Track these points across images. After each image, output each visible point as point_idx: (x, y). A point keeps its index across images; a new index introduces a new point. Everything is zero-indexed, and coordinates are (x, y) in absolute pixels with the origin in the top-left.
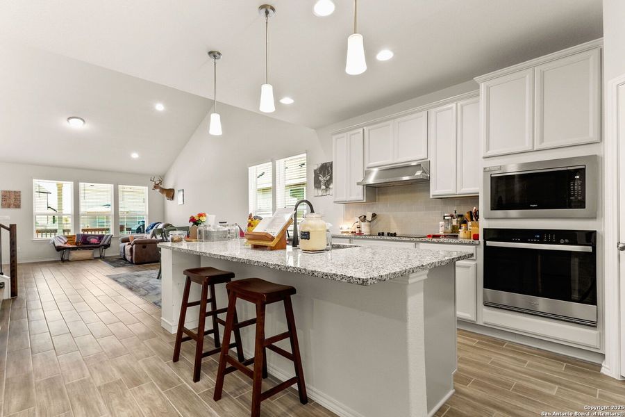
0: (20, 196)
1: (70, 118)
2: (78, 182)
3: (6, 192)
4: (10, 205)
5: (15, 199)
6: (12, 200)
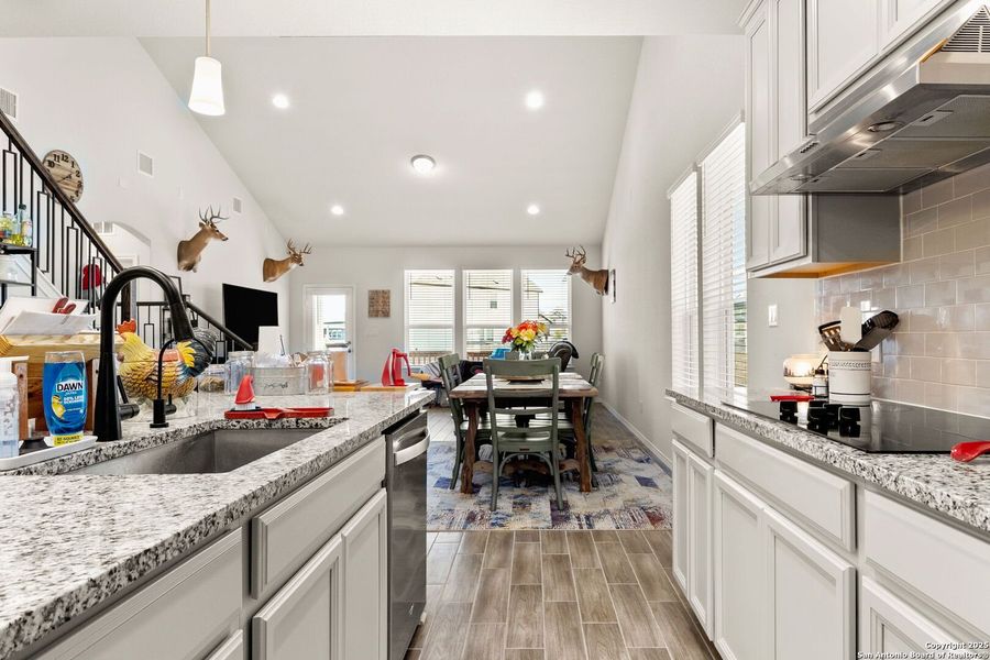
0: (388, 298)
1: (413, 159)
2: (461, 269)
3: (373, 291)
4: (378, 311)
5: (384, 302)
6: (379, 304)
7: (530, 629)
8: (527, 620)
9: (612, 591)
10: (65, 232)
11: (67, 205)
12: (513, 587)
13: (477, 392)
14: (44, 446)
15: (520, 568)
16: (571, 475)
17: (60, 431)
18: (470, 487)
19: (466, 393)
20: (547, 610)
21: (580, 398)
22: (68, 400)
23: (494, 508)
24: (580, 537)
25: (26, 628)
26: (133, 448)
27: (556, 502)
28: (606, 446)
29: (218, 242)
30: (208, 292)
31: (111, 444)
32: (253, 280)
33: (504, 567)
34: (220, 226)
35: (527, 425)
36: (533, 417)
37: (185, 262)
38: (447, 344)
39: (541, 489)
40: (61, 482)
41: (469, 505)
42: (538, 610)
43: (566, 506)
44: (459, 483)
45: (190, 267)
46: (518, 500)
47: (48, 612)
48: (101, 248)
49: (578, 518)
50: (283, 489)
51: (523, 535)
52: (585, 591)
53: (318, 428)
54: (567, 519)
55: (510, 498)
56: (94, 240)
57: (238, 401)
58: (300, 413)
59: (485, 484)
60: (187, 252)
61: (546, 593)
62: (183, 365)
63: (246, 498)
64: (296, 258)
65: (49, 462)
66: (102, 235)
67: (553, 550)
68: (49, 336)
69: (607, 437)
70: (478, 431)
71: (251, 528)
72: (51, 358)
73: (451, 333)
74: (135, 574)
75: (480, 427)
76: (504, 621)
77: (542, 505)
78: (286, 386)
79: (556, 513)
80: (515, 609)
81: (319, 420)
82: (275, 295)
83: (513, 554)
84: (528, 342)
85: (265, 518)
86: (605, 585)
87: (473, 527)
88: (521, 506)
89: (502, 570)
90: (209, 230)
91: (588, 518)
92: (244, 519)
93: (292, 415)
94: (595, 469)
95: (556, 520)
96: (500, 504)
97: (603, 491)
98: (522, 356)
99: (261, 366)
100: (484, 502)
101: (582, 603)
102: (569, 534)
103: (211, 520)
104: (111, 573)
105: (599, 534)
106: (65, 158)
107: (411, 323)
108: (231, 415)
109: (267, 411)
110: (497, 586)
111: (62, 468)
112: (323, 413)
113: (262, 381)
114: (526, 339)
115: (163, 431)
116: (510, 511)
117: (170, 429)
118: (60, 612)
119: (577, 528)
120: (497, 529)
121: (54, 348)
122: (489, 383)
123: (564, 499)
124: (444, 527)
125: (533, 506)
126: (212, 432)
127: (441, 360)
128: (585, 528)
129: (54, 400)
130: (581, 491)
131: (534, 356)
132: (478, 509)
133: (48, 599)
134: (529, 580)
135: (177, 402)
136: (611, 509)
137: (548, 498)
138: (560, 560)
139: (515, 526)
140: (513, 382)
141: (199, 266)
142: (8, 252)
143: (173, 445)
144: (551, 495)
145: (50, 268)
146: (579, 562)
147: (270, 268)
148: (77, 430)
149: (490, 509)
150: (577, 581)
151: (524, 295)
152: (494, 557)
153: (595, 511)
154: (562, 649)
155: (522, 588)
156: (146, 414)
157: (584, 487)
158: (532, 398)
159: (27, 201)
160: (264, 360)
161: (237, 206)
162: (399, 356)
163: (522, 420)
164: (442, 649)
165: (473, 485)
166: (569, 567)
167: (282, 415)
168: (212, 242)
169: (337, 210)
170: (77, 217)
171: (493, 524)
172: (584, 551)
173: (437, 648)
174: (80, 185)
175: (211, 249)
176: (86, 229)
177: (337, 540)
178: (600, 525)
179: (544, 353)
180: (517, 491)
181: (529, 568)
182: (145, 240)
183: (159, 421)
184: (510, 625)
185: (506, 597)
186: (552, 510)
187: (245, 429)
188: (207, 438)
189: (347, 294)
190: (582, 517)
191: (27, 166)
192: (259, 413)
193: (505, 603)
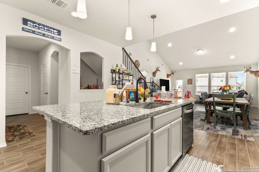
3: (188, 79)
5: (191, 81)
6: (190, 82)
7: (221, 157)
8: (220, 155)
9: (250, 156)
10: (137, 72)
11: (137, 68)
12: (217, 146)
13: (210, 101)
14: (129, 102)
15: (220, 143)
16: (241, 125)
17: (131, 101)
18: (209, 122)
19: (209, 101)
20: (226, 154)
21: (244, 105)
22: (132, 97)
23: (215, 128)
24: (241, 140)
25: (119, 123)
26: (140, 105)
27: (235, 130)
28: (256, 119)
29: (159, 72)
30: (157, 80)
31: (137, 103)
32: (165, 78)
33: (215, 141)
34: (159, 69)
35: (226, 110)
36: (229, 108)
37: (154, 75)
38: (206, 90)
39: (230, 126)
40: (130, 107)
41: (209, 126)
42: (224, 153)
43: (238, 132)
44: (206, 121)
45: (154, 76)
46: (222, 127)
47: (122, 122)
48: (141, 74)
49: (242, 135)
50: (158, 113)
51: (222, 136)
52: (240, 154)
53: (169, 104)
54: (238, 135)
55: (220, 126)
56: (141, 73)
57: (156, 99)
58: (166, 102)
59: (213, 122)
60: (154, 74)
61: (227, 150)
62: (148, 92)
63: (150, 113)
64: (173, 73)
65: (129, 105)
66: (142, 72)
67: (231, 141)
68: (131, 88)
69: (257, 117)
70: (211, 110)
71: (152, 118)
72: (130, 91)
73: (207, 88)
74: (133, 120)
75: (212, 109)
76: (213, 153)
77: (230, 130)
78: (166, 97)
79: (234, 133)
80: (217, 151)
81: (169, 103)
82: (169, 80)
83: (218, 139)
84: (227, 90)
85: (155, 117)
86: (247, 154)
87: (208, 131)
88: (224, 129)
89: (215, 142)
90: (157, 70)
91: (245, 136)
92: (151, 117)
93: (164, 102)
94: (250, 124)
95: (233, 134)
96: (216, 127)
97: (252, 130)
98: (225, 93)
99: (162, 93)
100: (212, 126)
101: (238, 156)
102: (229, 136)
103: (144, 115)
104: (129, 119)
105: (248, 141)
106: (137, 61)
107: (197, 85)
108: (155, 101)
109: (161, 101)
110: (212, 145)
111: (131, 106)
112: (170, 102)
113: (162, 95)
114: (226, 89)
115: (144, 102)
116: (220, 129)
117: (146, 102)
118: (123, 122)
119: (241, 138)
120: (215, 132)
121: (131, 89)
122: (214, 99)
123: (238, 130)
124: (201, 129)
125: (227, 130)
126: (152, 103)
127: (202, 93)
128: (243, 138)
129: (130, 96)
130: (244, 129)
131: (229, 93)
132: (210, 127)
133: (122, 120)
134: (222, 146)
135: (147, 98)
136: (254, 136)
137: (232, 129)
138: (233, 144)
139: (220, 133)
140: (222, 99)
141: (156, 76)
142: (130, 76)
143: (146, 104)
144: (233, 128)
145: (135, 78)
146: (239, 146)
147: (168, 76)
148: (133, 101)
149: (214, 128)
150: (238, 150)
151: (229, 78)
152: (213, 138)
153: (248, 135)
154: (229, 164)
155: (220, 147)
156: (142, 99)
157: (245, 128)
158: (228, 104)
159: (132, 68)
160: (162, 92)
161: (162, 65)
162: (189, 92)
163: (225, 109)
164: (196, 153)
165: (210, 122)
166: (236, 146)
167: (163, 101)
168: (158, 72)
169: (181, 64)
170: (138, 70)
171: (214, 131)
172: (242, 144)
173: (195, 153)
174: (139, 65)
175: (158, 73)
176: (139, 71)
177: (170, 124)
178: (248, 139)
179: (232, 93)
180: (222, 125)
181: (223, 143)
182: (148, 72)
183: (144, 101)
184: (215, 154)
185: (215, 148)
186: (233, 132)
187: (157, 103)
188: (151, 104)
189: (183, 80)
190: (243, 135)
191: (132, 63)
192: (159, 101)
193: (214, 149)
